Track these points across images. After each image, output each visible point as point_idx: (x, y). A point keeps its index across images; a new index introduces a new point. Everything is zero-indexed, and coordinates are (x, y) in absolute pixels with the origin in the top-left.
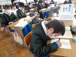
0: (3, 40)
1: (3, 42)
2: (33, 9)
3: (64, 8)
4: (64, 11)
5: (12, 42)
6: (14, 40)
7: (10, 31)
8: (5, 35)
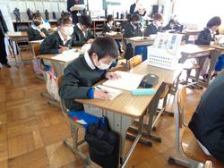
0: (25, 88)
1: (24, 92)
2: (113, 33)
3: (162, 41)
4: (160, 47)
5: (42, 95)
6: (47, 92)
7: (44, 70)
8: (31, 79)
